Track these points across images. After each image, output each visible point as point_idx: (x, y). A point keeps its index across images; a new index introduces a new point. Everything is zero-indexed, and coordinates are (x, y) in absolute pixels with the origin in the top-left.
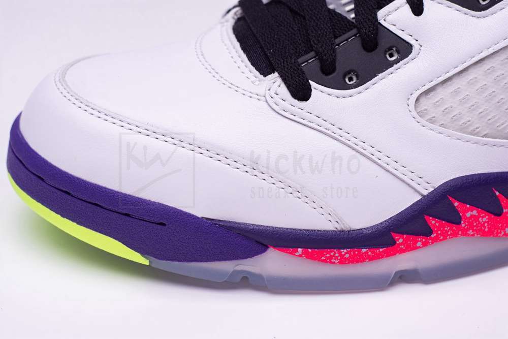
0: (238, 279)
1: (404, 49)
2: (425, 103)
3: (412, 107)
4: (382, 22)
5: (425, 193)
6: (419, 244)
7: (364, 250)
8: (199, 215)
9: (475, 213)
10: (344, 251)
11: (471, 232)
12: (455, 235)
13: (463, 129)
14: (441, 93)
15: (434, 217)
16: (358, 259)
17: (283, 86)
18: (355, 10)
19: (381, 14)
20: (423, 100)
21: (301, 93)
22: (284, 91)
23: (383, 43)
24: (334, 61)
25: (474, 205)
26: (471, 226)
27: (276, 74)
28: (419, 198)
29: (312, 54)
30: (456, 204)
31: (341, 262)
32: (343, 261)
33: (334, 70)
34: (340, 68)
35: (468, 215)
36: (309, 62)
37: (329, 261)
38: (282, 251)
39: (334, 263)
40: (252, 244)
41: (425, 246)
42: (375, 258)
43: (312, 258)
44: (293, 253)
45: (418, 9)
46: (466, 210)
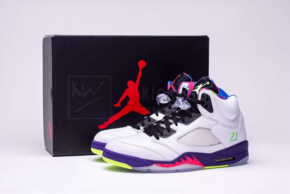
0: (148, 171)
1: (174, 132)
2: (179, 140)
3: (177, 140)
4: (170, 127)
6: (180, 164)
7: (170, 164)
8: (141, 158)
9: (189, 158)
10: (167, 164)
11: (189, 162)
12: (186, 163)
13: (186, 144)
14: (182, 138)
15: (182, 159)
16: (169, 166)
17: (155, 137)
18: (166, 126)
19: (170, 126)
21: (158, 138)
22: (155, 138)
23: (171, 131)
24: (163, 133)
25: (189, 157)
27: (153, 136)
28: (179, 155)
29: (159, 132)
30: (186, 156)
31: (166, 167)
32: (167, 167)
33: (163, 135)
35: (188, 159)
36: (159, 134)
38: (156, 164)
39: (165, 167)
40: (151, 163)
41: (181, 164)
42: (172, 166)
43: (161, 166)
44: (158, 165)
45: (177, 125)
46: (187, 158)
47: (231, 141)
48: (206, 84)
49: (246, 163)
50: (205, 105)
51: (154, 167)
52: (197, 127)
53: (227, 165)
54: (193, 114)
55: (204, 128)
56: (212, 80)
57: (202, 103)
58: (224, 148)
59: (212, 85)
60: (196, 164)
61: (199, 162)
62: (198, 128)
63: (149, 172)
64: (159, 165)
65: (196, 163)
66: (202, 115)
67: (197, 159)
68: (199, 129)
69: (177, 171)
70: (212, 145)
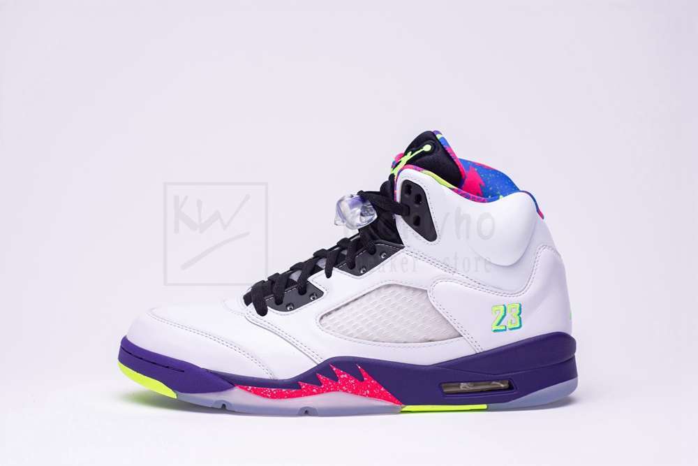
0: (220, 407)
1: (318, 294)
2: (325, 320)
3: (318, 319)
4: (311, 282)
5: (319, 363)
6: (314, 390)
7: (284, 390)
9: (345, 376)
10: (273, 390)
11: (345, 388)
12: (335, 390)
13: (344, 333)
14: (335, 315)
15: (323, 375)
16: (280, 396)
19: (311, 278)
20: (325, 318)
21: (262, 312)
23: (309, 291)
24: (282, 298)
25: (345, 372)
26: (344, 385)
27: (252, 304)
28: (316, 365)
29: (272, 295)
30: (334, 369)
32: (273, 397)
33: (281, 303)
34: (285, 301)
35: (342, 376)
36: (269, 299)
37: (264, 396)
38: (241, 388)
39: (268, 397)
40: (226, 383)
41: (318, 392)
42: (291, 396)
43: (256, 393)
44: (246, 389)
45: (329, 275)
46: (341, 374)
47: (495, 331)
48: (420, 151)
49: (564, 401)
50: (413, 215)
51: (236, 396)
52: (387, 283)
53: (484, 406)
54: (382, 244)
55: (408, 288)
56: (443, 138)
57: (404, 210)
58: (472, 352)
59: (439, 153)
60: (372, 395)
61: (382, 389)
62: (389, 286)
63: (224, 408)
64: (250, 391)
65: (371, 390)
66: (403, 248)
67: (375, 379)
68: (390, 290)
69: (307, 412)
70: (430, 341)
